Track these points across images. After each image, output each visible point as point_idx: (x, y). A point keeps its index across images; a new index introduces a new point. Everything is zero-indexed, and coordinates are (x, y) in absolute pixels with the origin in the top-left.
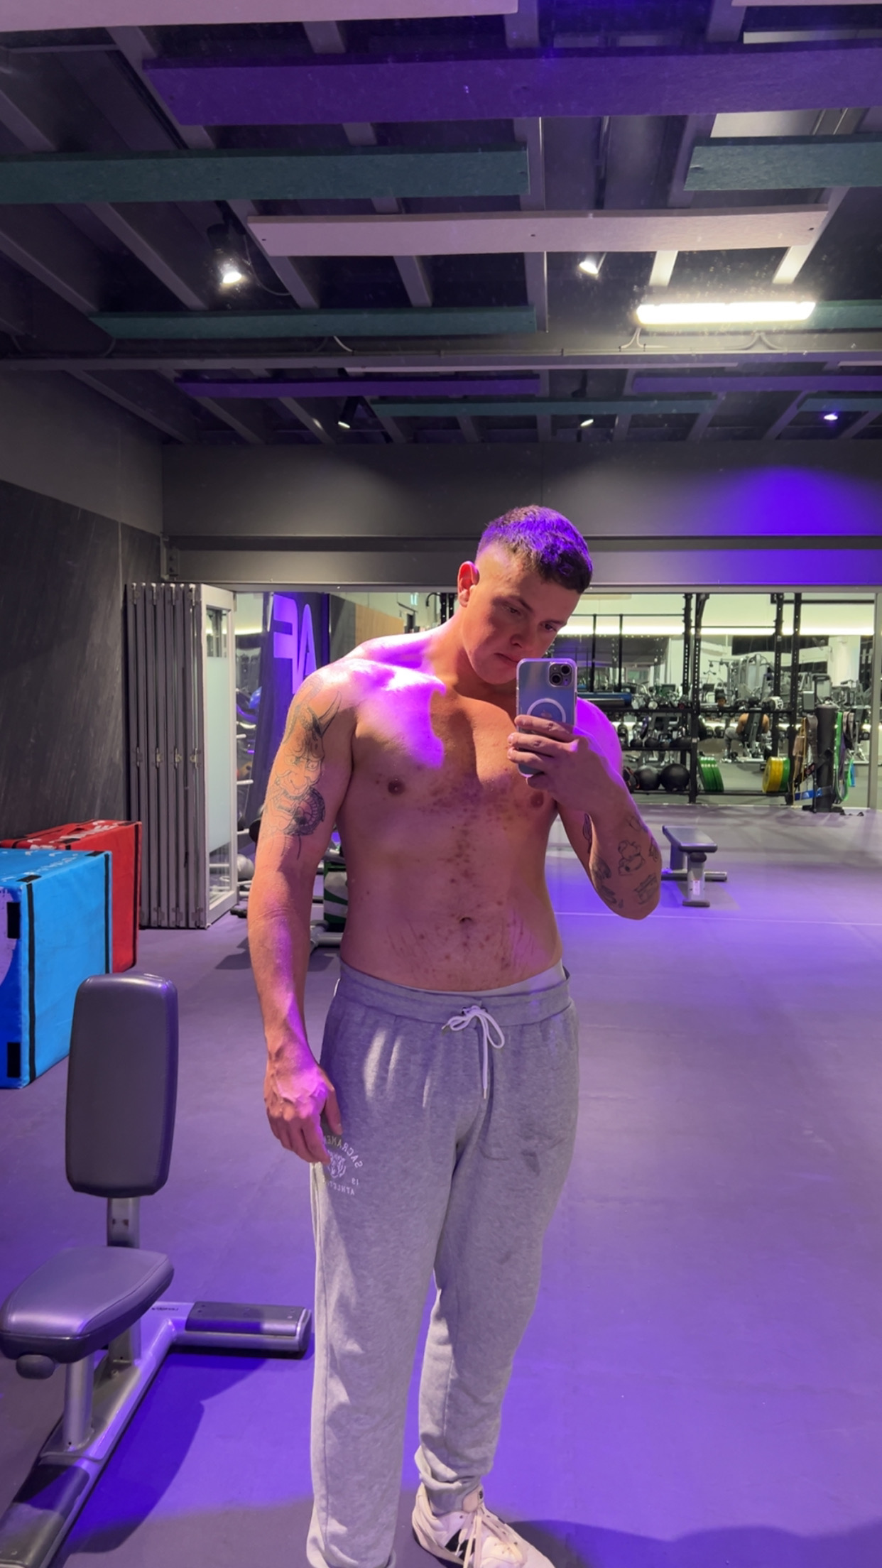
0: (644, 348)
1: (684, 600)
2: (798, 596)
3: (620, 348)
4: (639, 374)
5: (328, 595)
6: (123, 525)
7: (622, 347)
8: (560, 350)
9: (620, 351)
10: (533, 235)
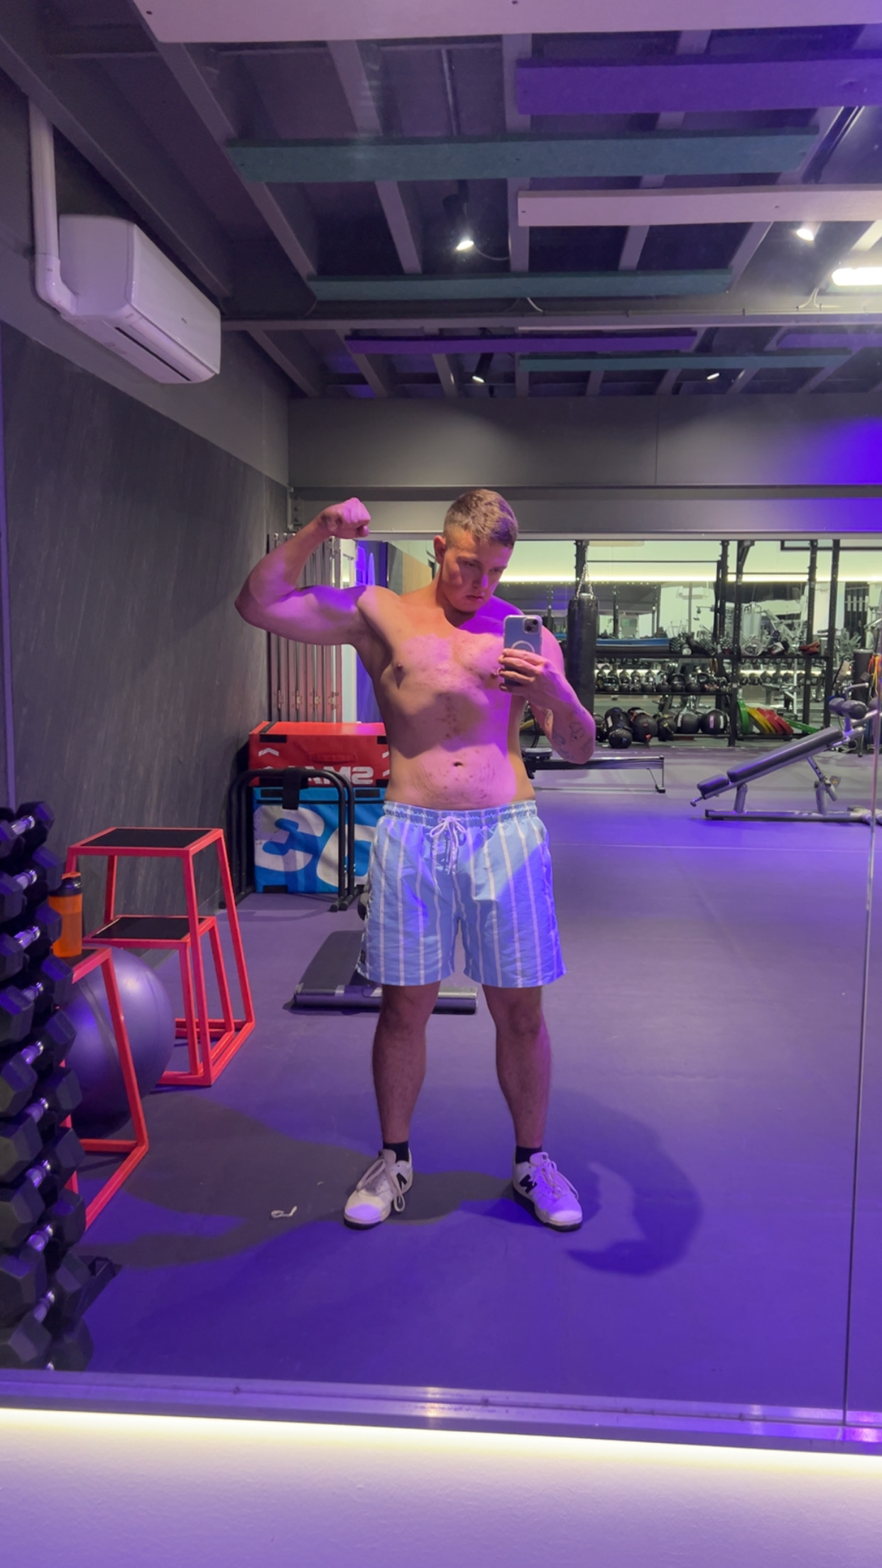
0: (820, 308)
1: (721, 547)
2: (836, 542)
3: (797, 308)
4: (791, 331)
5: (387, 543)
6: (267, 477)
7: (800, 307)
8: (741, 310)
9: (798, 311)
10: (777, 207)
